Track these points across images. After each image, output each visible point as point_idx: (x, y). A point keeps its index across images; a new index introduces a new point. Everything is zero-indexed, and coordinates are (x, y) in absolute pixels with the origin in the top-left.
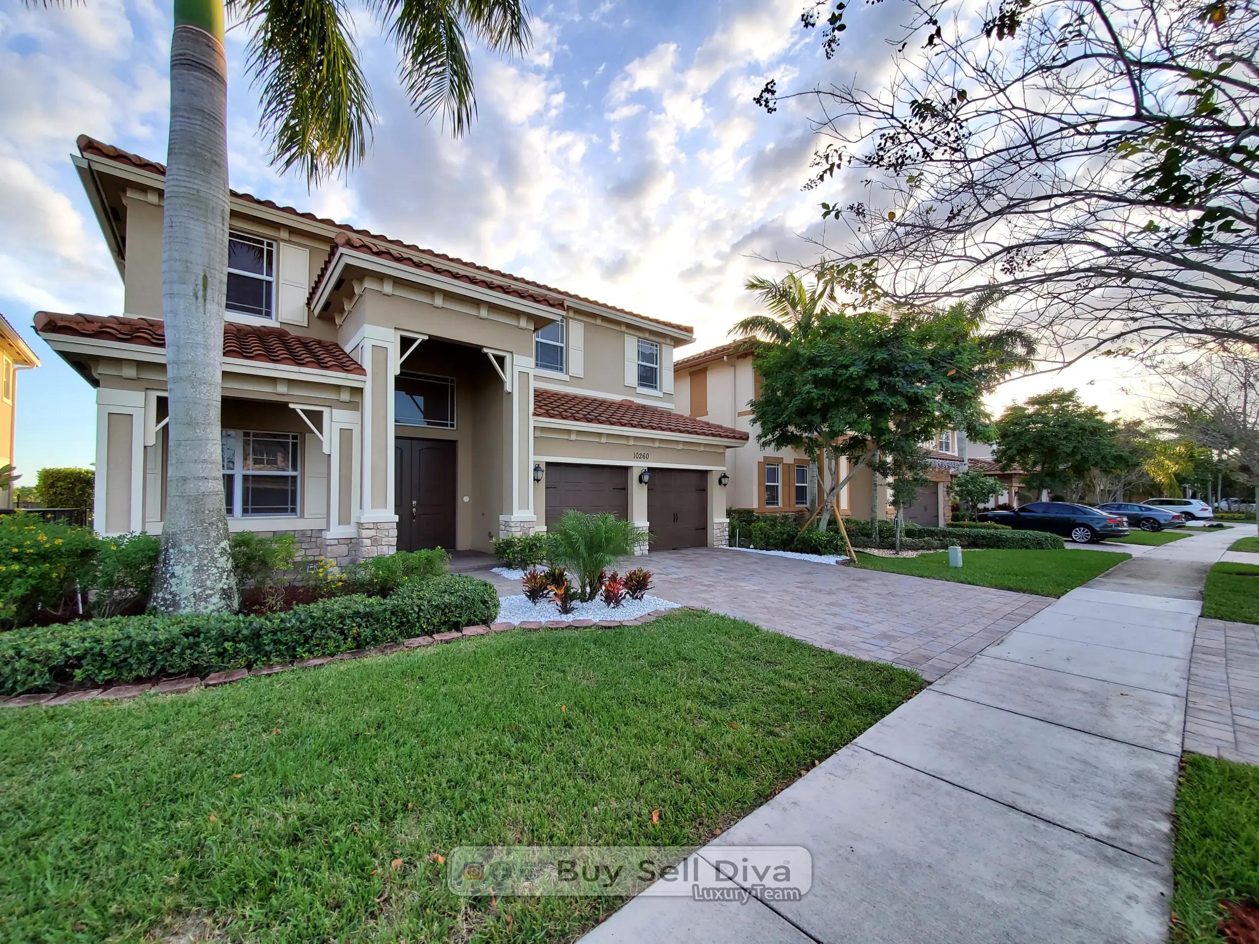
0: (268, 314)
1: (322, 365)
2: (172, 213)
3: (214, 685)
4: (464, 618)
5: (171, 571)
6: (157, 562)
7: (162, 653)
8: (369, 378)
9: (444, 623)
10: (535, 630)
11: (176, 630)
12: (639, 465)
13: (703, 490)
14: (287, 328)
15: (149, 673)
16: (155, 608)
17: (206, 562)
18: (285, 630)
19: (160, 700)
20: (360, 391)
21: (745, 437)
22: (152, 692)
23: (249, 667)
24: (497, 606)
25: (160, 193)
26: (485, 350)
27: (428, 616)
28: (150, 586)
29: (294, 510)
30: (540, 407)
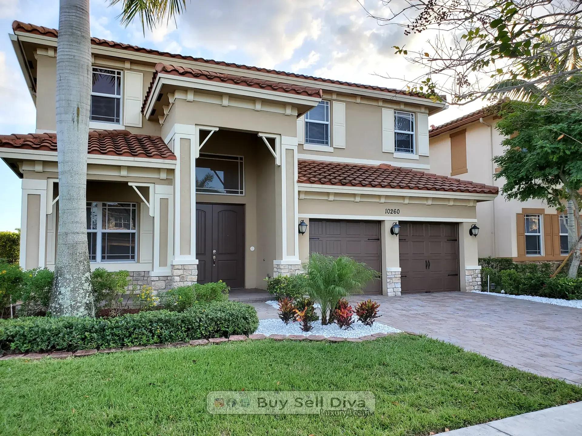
0: (118, 121)
1: (148, 155)
2: (61, 71)
3: (79, 356)
4: (230, 330)
5: (59, 291)
6: (52, 285)
7: (53, 336)
8: (178, 162)
9: (217, 331)
10: (280, 340)
11: (61, 324)
12: (390, 220)
13: (454, 240)
14: (129, 130)
15: (47, 348)
16: (50, 313)
17: (77, 285)
18: (118, 327)
19: (52, 361)
20: (173, 171)
21: (494, 191)
22: (48, 357)
23: (98, 348)
24: (256, 322)
25: (55, 49)
26: (260, 135)
27: (206, 326)
28: (48, 300)
29: (133, 257)
30: (304, 176)
